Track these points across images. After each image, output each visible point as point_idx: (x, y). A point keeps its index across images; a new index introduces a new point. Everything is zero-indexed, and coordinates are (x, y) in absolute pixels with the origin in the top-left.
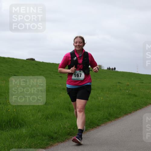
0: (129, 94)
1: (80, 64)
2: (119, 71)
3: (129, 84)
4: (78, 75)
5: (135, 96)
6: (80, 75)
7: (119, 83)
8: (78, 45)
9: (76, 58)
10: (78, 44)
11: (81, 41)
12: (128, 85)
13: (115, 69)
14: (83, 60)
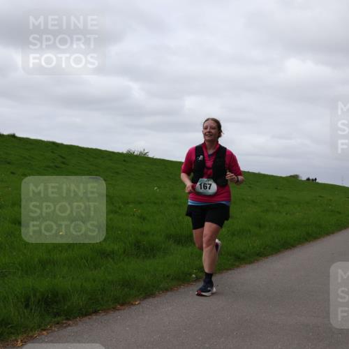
0: (332, 211)
1: (208, 168)
2: (320, 182)
3: (331, 198)
4: (205, 187)
5: (340, 213)
6: (208, 186)
7: (320, 197)
8: (209, 132)
9: (201, 157)
10: (208, 130)
11: (214, 125)
12: (331, 200)
13: (316, 179)
14: (214, 161)
